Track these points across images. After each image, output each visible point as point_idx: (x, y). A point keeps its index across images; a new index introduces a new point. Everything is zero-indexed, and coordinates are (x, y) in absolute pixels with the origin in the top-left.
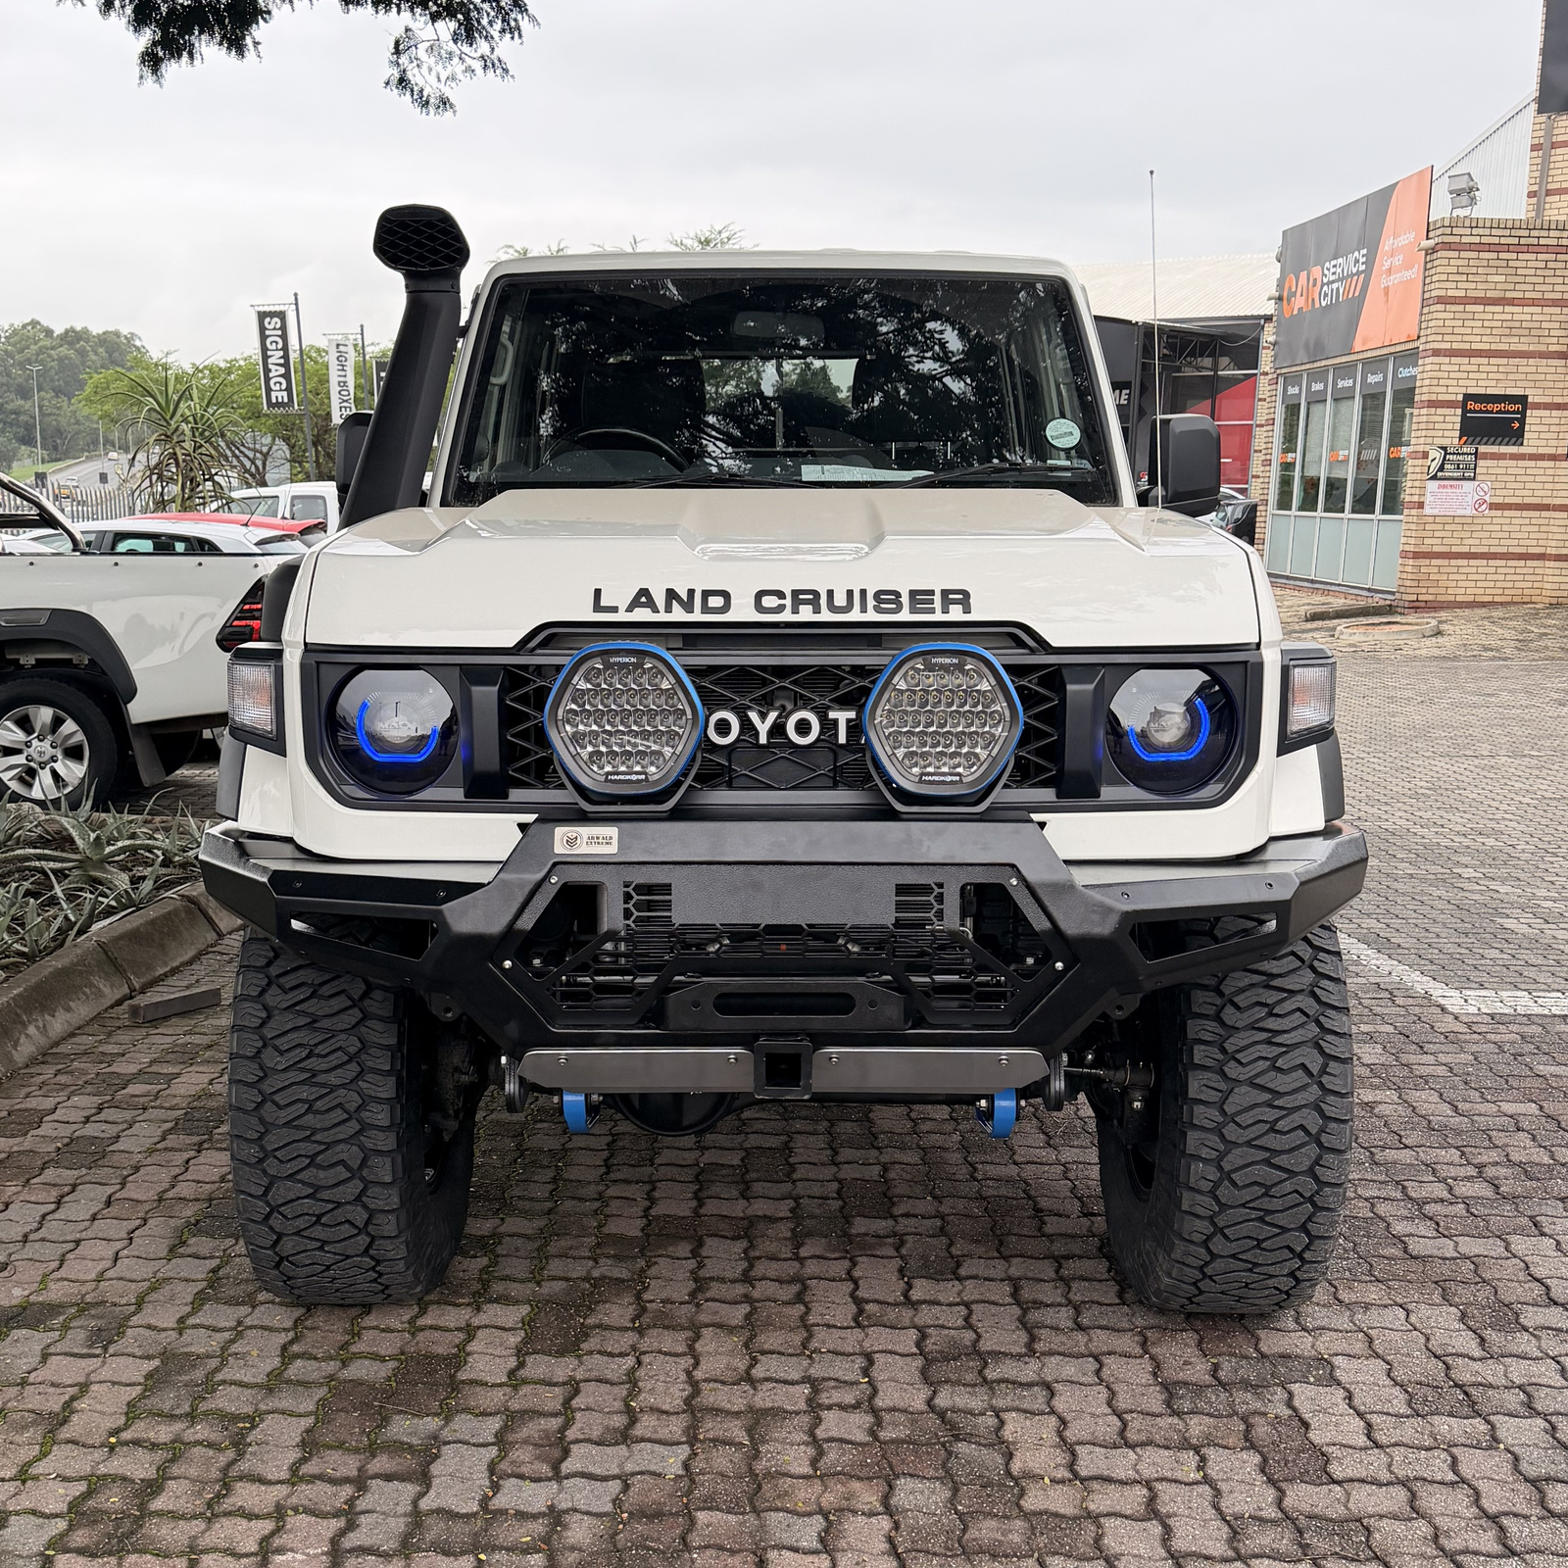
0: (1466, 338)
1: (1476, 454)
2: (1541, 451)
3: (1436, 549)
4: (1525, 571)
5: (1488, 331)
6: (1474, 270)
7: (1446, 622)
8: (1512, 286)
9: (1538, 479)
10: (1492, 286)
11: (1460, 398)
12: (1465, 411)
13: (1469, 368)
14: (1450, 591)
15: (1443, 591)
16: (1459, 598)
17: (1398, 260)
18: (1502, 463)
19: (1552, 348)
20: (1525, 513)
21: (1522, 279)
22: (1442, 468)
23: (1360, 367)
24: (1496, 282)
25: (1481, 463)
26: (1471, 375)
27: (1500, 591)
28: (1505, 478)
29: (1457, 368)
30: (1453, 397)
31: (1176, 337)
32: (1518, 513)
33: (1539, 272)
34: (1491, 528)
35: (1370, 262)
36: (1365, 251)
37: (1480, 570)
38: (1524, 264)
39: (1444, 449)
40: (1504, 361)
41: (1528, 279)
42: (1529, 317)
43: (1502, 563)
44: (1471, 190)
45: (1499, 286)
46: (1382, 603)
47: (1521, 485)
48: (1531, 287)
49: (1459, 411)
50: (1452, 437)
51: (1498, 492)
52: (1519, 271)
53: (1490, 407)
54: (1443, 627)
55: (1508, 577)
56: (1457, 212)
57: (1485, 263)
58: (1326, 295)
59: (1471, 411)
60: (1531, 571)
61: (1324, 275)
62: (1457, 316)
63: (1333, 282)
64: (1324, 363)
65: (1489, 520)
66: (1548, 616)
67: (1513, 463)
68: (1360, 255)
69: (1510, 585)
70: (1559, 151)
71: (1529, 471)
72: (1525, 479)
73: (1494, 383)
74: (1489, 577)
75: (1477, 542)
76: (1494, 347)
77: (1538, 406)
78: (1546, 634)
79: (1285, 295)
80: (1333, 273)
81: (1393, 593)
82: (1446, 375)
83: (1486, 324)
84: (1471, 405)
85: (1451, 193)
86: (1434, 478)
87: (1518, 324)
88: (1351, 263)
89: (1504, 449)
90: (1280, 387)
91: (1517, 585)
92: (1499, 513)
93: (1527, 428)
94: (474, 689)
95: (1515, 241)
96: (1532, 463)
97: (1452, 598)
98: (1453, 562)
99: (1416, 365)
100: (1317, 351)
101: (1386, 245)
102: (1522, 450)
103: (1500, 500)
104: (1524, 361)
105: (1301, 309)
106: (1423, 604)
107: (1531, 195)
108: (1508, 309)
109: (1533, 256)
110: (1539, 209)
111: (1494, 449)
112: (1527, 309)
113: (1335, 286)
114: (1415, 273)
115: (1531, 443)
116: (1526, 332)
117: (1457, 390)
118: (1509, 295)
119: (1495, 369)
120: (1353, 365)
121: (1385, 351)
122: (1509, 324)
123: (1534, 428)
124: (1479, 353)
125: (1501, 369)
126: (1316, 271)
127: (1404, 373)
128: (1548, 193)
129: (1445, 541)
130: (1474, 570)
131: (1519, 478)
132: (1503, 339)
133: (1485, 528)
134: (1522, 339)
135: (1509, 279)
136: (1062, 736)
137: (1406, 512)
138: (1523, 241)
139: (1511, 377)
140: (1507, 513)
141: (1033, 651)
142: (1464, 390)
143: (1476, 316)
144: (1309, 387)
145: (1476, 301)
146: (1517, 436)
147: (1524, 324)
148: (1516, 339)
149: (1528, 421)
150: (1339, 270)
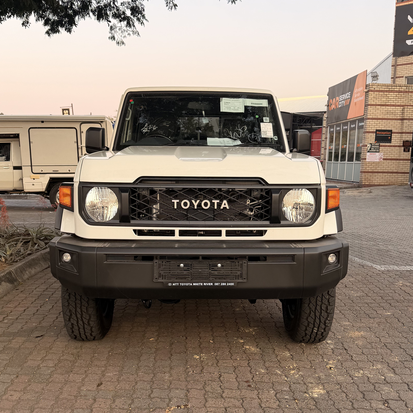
0: (376, 115)
1: (379, 145)
2: (396, 145)
3: (369, 171)
4: (392, 176)
5: (382, 113)
6: (378, 97)
7: (372, 190)
8: (388, 101)
9: (395, 152)
10: (383, 101)
11: (375, 131)
12: (376, 134)
13: (377, 123)
14: (373, 182)
15: (371, 182)
16: (376, 184)
17: (359, 95)
18: (386, 148)
19: (398, 118)
20: (392, 161)
21: (390, 99)
22: (370, 149)
23: (349, 123)
24: (384, 100)
25: (381, 148)
26: (378, 125)
27: (386, 182)
28: (387, 152)
29: (374, 123)
30: (373, 131)
31: (301, 117)
32: (390, 161)
33: (394, 98)
34: (383, 165)
35: (351, 95)
36: (350, 93)
37: (381, 176)
38: (390, 95)
39: (371, 144)
40: (386, 121)
41: (392, 99)
42: (392, 109)
43: (386, 174)
44: (377, 76)
45: (384, 101)
46: (356, 185)
47: (391, 154)
48: (392, 102)
49: (375, 134)
50: (373, 141)
51: (385, 155)
52: (389, 97)
53: (383, 133)
54: (372, 191)
55: (388, 178)
56: (373, 82)
57: (381, 95)
58: (340, 104)
59: (378, 134)
60: (394, 176)
61: (339, 99)
62: (374, 109)
63: (342, 101)
64: (340, 122)
65: (383, 163)
66: (398, 188)
67: (389, 148)
68: (349, 94)
69: (389, 180)
70: (399, 67)
71: (393, 150)
72: (392, 152)
73: (383, 127)
74: (383, 178)
75: (380, 169)
76: (383, 117)
77: (395, 133)
78: (398, 193)
79: (330, 105)
80: (342, 99)
81: (359, 182)
82: (371, 125)
83: (381, 111)
84: (378, 132)
85: (372, 77)
86: (369, 152)
87: (389, 111)
88: (346, 96)
89: (386, 144)
90: (329, 129)
91: (391, 180)
92: (385, 161)
93: (392, 138)
94: (123, 194)
95: (388, 89)
96: (394, 148)
97: (374, 184)
98: (374, 174)
99: (363, 122)
100: (338, 119)
101: (356, 90)
102: (391, 144)
103: (386, 158)
104: (391, 121)
105: (334, 108)
106: (366, 185)
107: (392, 78)
108: (387, 107)
109: (393, 93)
110: (394, 82)
111: (384, 144)
112: (392, 107)
113: (342, 102)
114: (363, 98)
115: (393, 142)
116: (392, 113)
117: (374, 128)
118: (387, 104)
119: (384, 123)
120: (347, 123)
121: (356, 119)
122: (387, 111)
123: (394, 139)
124: (380, 119)
125: (385, 123)
126: (337, 98)
127: (360, 124)
128: (397, 78)
129: (372, 168)
130: (379, 176)
131: (390, 152)
132: (386, 115)
133: (382, 165)
134: (391, 115)
135: (387, 99)
136: (271, 207)
137: (361, 161)
138: (390, 90)
139: (388, 125)
140: (387, 161)
141: (264, 185)
142: (376, 129)
143: (379, 109)
144: (336, 129)
145: (379, 105)
146: (390, 141)
147: (391, 111)
148: (389, 115)
149: (392, 137)
150: (343, 98)
